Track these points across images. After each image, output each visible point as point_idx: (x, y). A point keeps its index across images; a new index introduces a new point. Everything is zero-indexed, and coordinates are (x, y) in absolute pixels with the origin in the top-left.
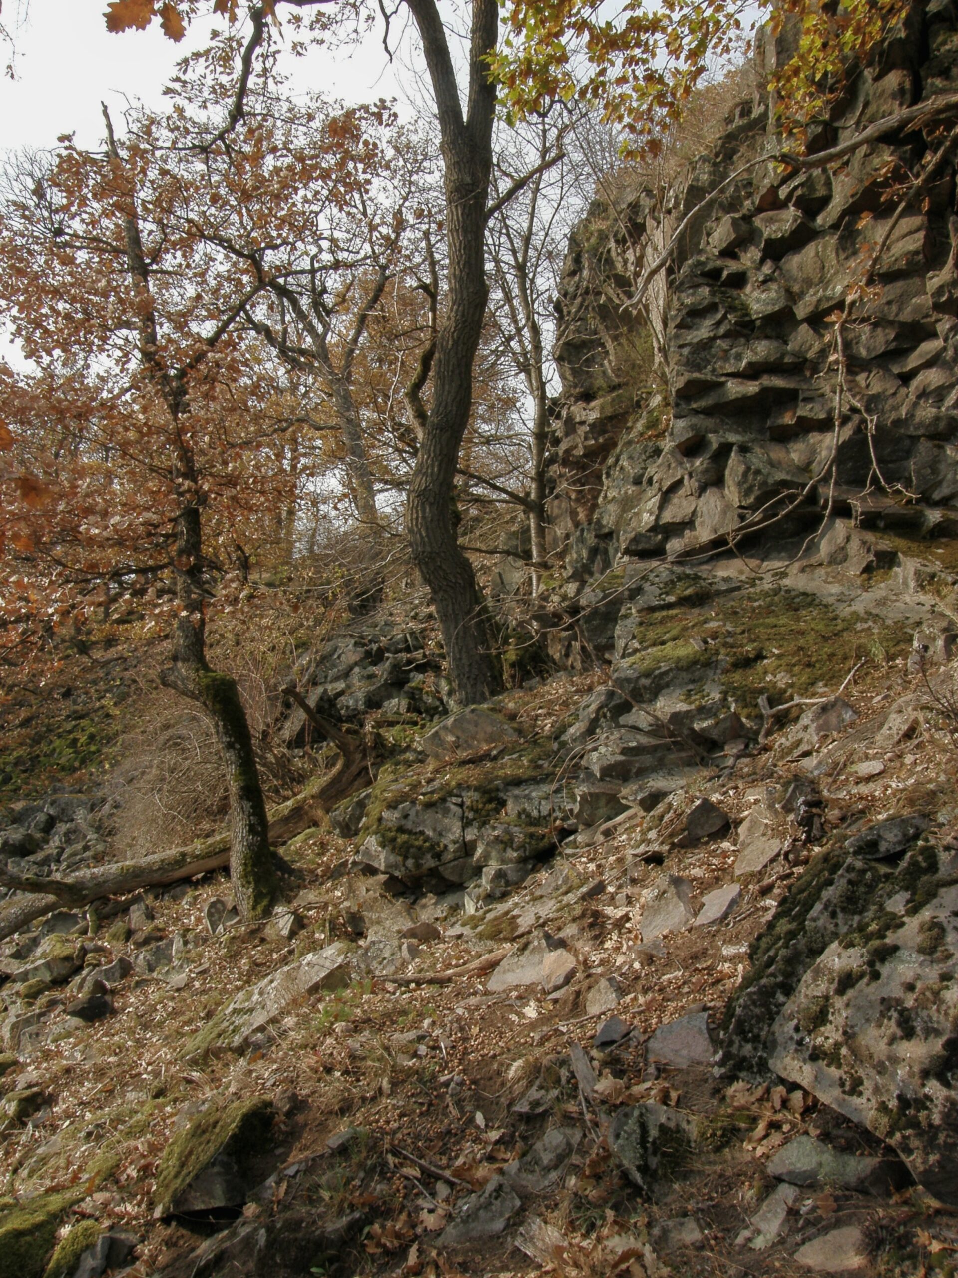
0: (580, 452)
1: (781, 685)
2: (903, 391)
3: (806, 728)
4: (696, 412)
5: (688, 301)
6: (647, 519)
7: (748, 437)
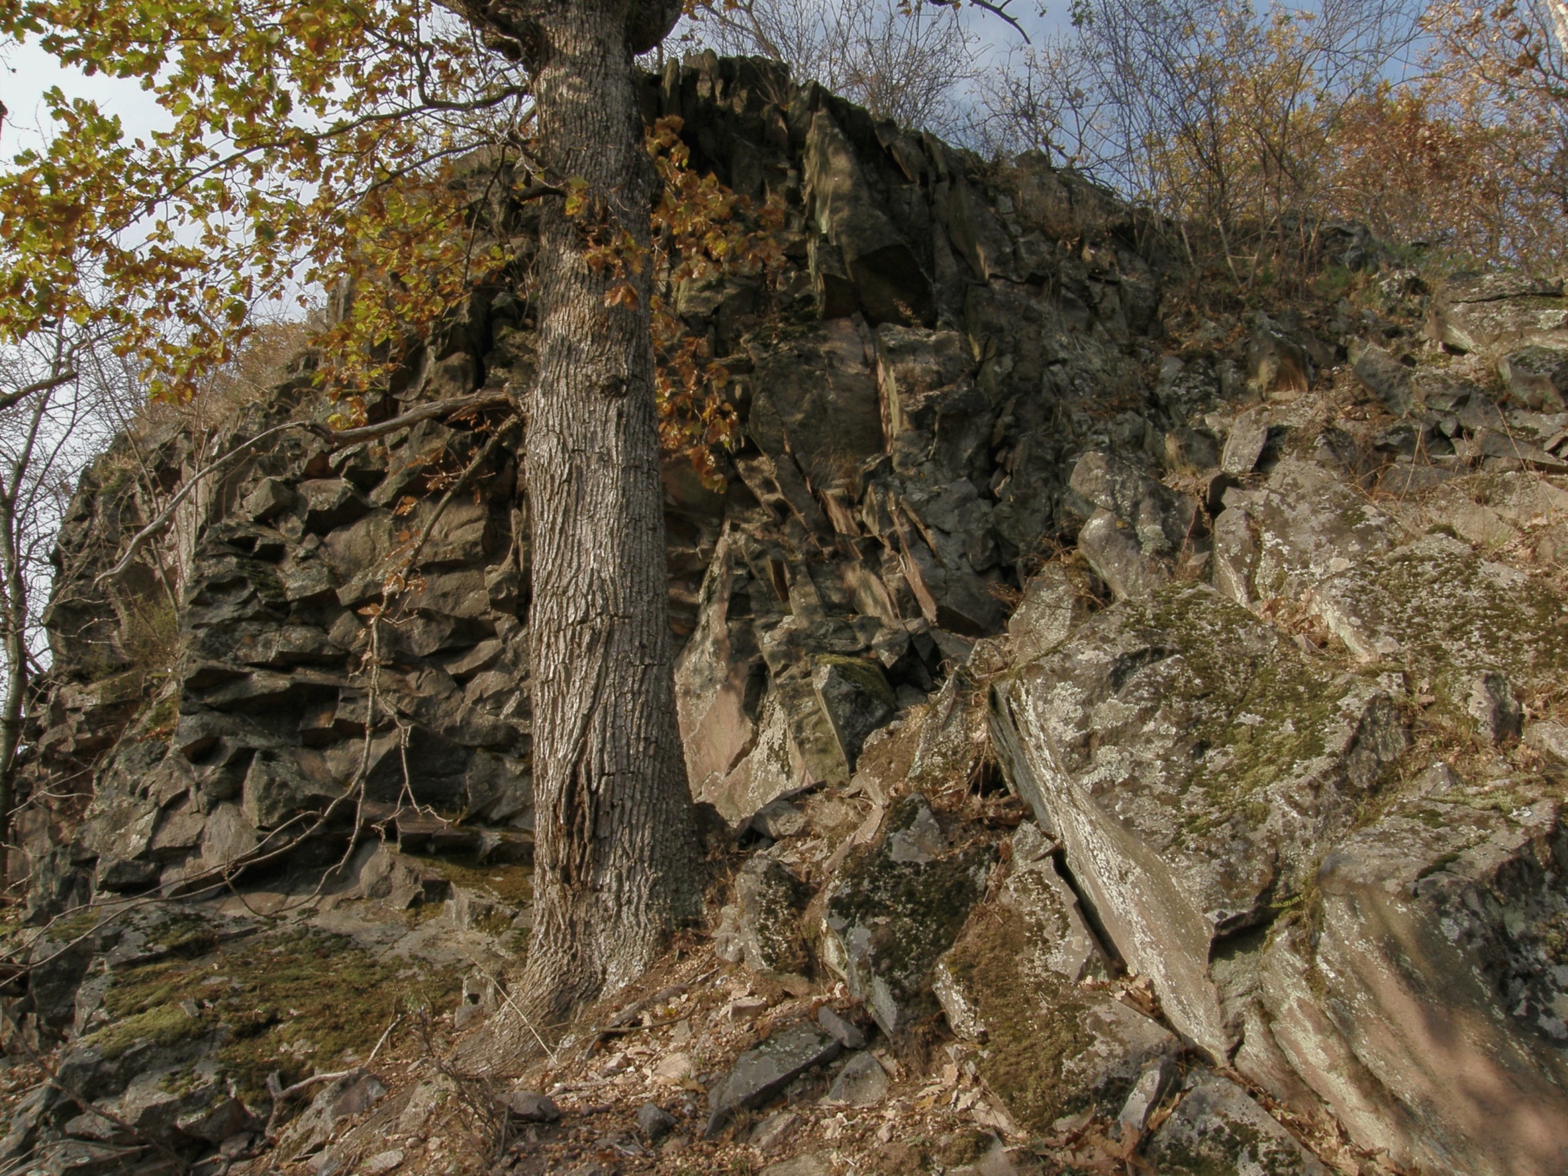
0: (69, 747)
1: (299, 1056)
2: (459, 695)
3: (319, 1112)
4: (210, 708)
5: (208, 572)
6: (137, 842)
7: (275, 741)
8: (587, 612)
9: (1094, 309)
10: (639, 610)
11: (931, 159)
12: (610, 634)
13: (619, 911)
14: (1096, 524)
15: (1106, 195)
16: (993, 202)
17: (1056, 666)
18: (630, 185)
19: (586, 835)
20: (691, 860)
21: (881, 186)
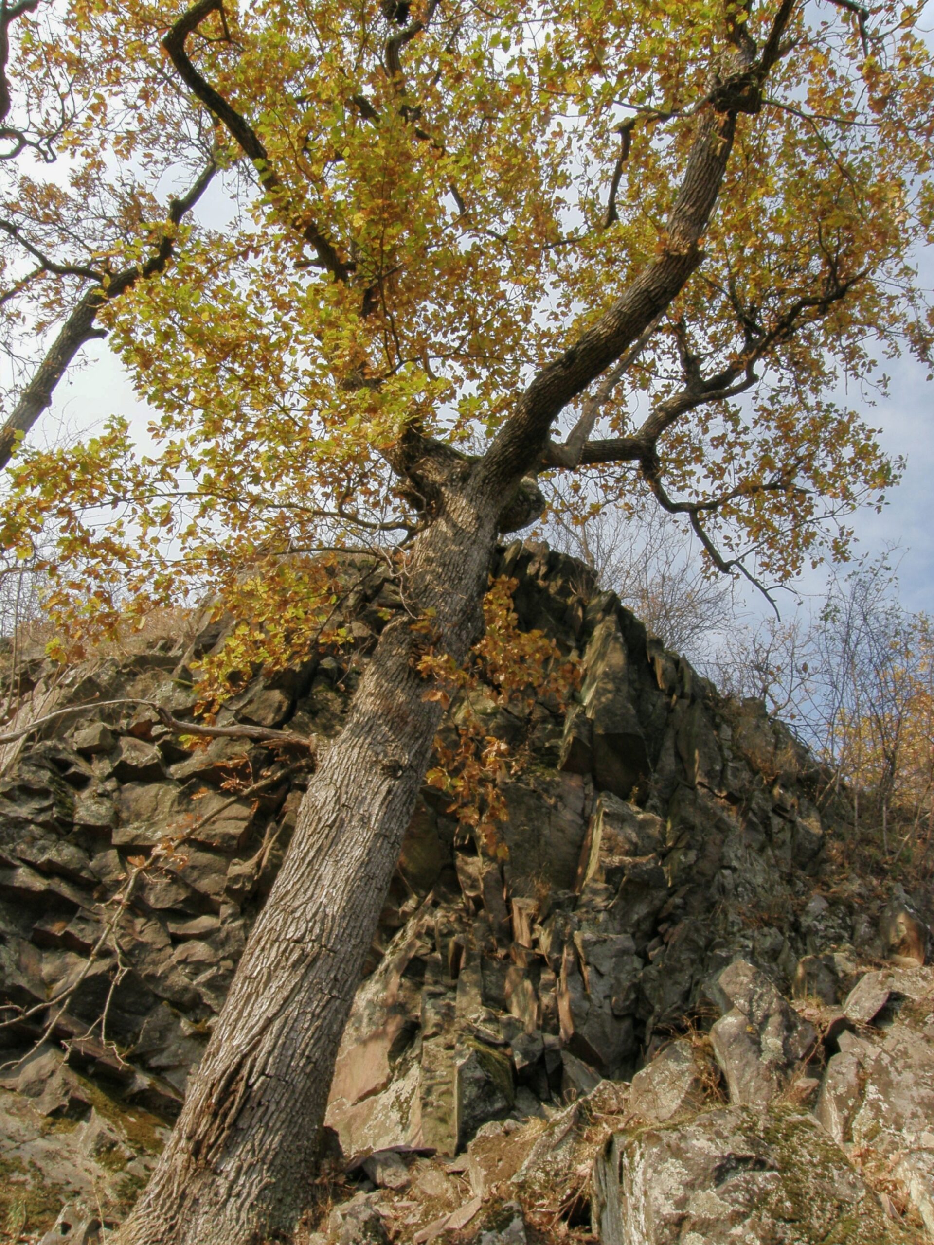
2: (169, 950)
5: (27, 776)
7: (11, 928)
8: (303, 936)
9: (769, 834)
10: (345, 949)
11: (681, 679)
12: (315, 960)
13: (227, 1201)
14: (729, 1022)
15: (803, 752)
16: (717, 727)
17: (673, 1142)
18: (461, 625)
19: (228, 1120)
20: (303, 1177)
21: (637, 685)
